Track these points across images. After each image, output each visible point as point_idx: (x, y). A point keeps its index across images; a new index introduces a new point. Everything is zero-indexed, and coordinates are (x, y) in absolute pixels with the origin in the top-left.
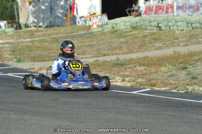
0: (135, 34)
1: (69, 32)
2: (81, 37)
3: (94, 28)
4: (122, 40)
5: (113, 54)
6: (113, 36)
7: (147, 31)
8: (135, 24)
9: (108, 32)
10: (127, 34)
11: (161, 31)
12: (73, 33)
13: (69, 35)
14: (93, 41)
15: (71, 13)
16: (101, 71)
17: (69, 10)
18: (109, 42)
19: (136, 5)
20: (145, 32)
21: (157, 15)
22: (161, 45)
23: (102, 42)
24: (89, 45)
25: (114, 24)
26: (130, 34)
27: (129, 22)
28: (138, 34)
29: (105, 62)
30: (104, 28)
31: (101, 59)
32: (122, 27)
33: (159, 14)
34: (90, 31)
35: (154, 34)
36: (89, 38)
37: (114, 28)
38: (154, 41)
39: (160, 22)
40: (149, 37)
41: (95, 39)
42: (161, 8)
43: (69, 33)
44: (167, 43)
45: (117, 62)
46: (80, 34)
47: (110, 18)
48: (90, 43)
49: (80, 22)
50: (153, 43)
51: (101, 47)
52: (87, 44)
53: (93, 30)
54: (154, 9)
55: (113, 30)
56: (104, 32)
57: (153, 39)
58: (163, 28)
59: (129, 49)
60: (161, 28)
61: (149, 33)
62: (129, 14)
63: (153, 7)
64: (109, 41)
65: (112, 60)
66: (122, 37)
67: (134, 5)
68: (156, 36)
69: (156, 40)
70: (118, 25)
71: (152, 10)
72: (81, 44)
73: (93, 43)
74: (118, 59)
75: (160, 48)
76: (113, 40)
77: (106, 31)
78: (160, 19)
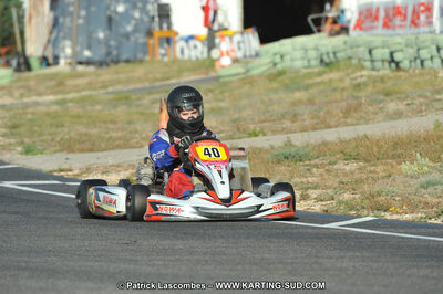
0: (331, 81)
1: (158, 76)
3: (223, 67)
4: (298, 95)
5: (274, 132)
6: (275, 85)
7: (365, 73)
8: (331, 56)
9: (261, 75)
10: (310, 81)
11: (401, 73)
12: (168, 79)
13: (157, 84)
14: (222, 100)
15: (161, 28)
17: (157, 19)
18: (263, 102)
19: (332, 4)
20: (359, 74)
21: (390, 32)
22: (401, 106)
23: (244, 102)
24: (212, 110)
25: (275, 54)
26: (318, 79)
27: (316, 49)
28: (341, 80)
29: (255, 151)
30: (250, 66)
32: (299, 64)
33: (394, 28)
34: (213, 74)
35: (382, 79)
36: (210, 91)
37: (275, 64)
38: (381, 97)
39: (399, 47)
40: (370, 89)
41: (227, 94)
42: (399, 13)
43: (157, 80)
44: (417, 102)
45: (287, 151)
47: (264, 40)
48: (214, 105)
49: (186, 51)
50: (380, 102)
51: (244, 114)
53: (221, 72)
54: (382, 14)
55: (274, 71)
56: (252, 77)
57: (378, 92)
58: (405, 64)
59: (318, 118)
60: (401, 65)
61: (369, 77)
62: (314, 29)
63: (378, 10)
64: (266, 98)
65: (272, 148)
66: (299, 89)
67: (328, 6)
68: (389, 85)
69: (387, 95)
70: (287, 58)
71: (376, 18)
73: (222, 104)
74: (289, 144)
75: (398, 115)
76: (274, 97)
77: (254, 72)
78: (399, 39)
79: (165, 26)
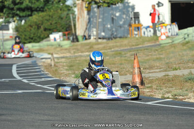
1: (134, 44)
2: (147, 49)
3: (162, 40)
5: (185, 68)
6: (185, 48)
9: (178, 43)
12: (138, 45)
13: (133, 47)
14: (162, 54)
15: (135, 23)
16: (171, 87)
17: (133, 19)
23: (171, 55)
24: (157, 59)
25: (185, 34)
29: (176, 76)
30: (174, 39)
31: (171, 73)
34: (158, 43)
36: (157, 50)
37: (185, 39)
41: (164, 52)
43: (133, 46)
45: (190, 76)
46: (146, 46)
47: (180, 28)
48: (158, 56)
49: (146, 33)
51: (171, 60)
52: (155, 57)
53: (161, 42)
55: (185, 41)
56: (175, 44)
64: (181, 54)
65: (184, 75)
70: (190, 36)
72: (147, 58)
73: (161, 56)
74: (191, 73)
76: (185, 53)
77: (176, 42)
79: (137, 22)
